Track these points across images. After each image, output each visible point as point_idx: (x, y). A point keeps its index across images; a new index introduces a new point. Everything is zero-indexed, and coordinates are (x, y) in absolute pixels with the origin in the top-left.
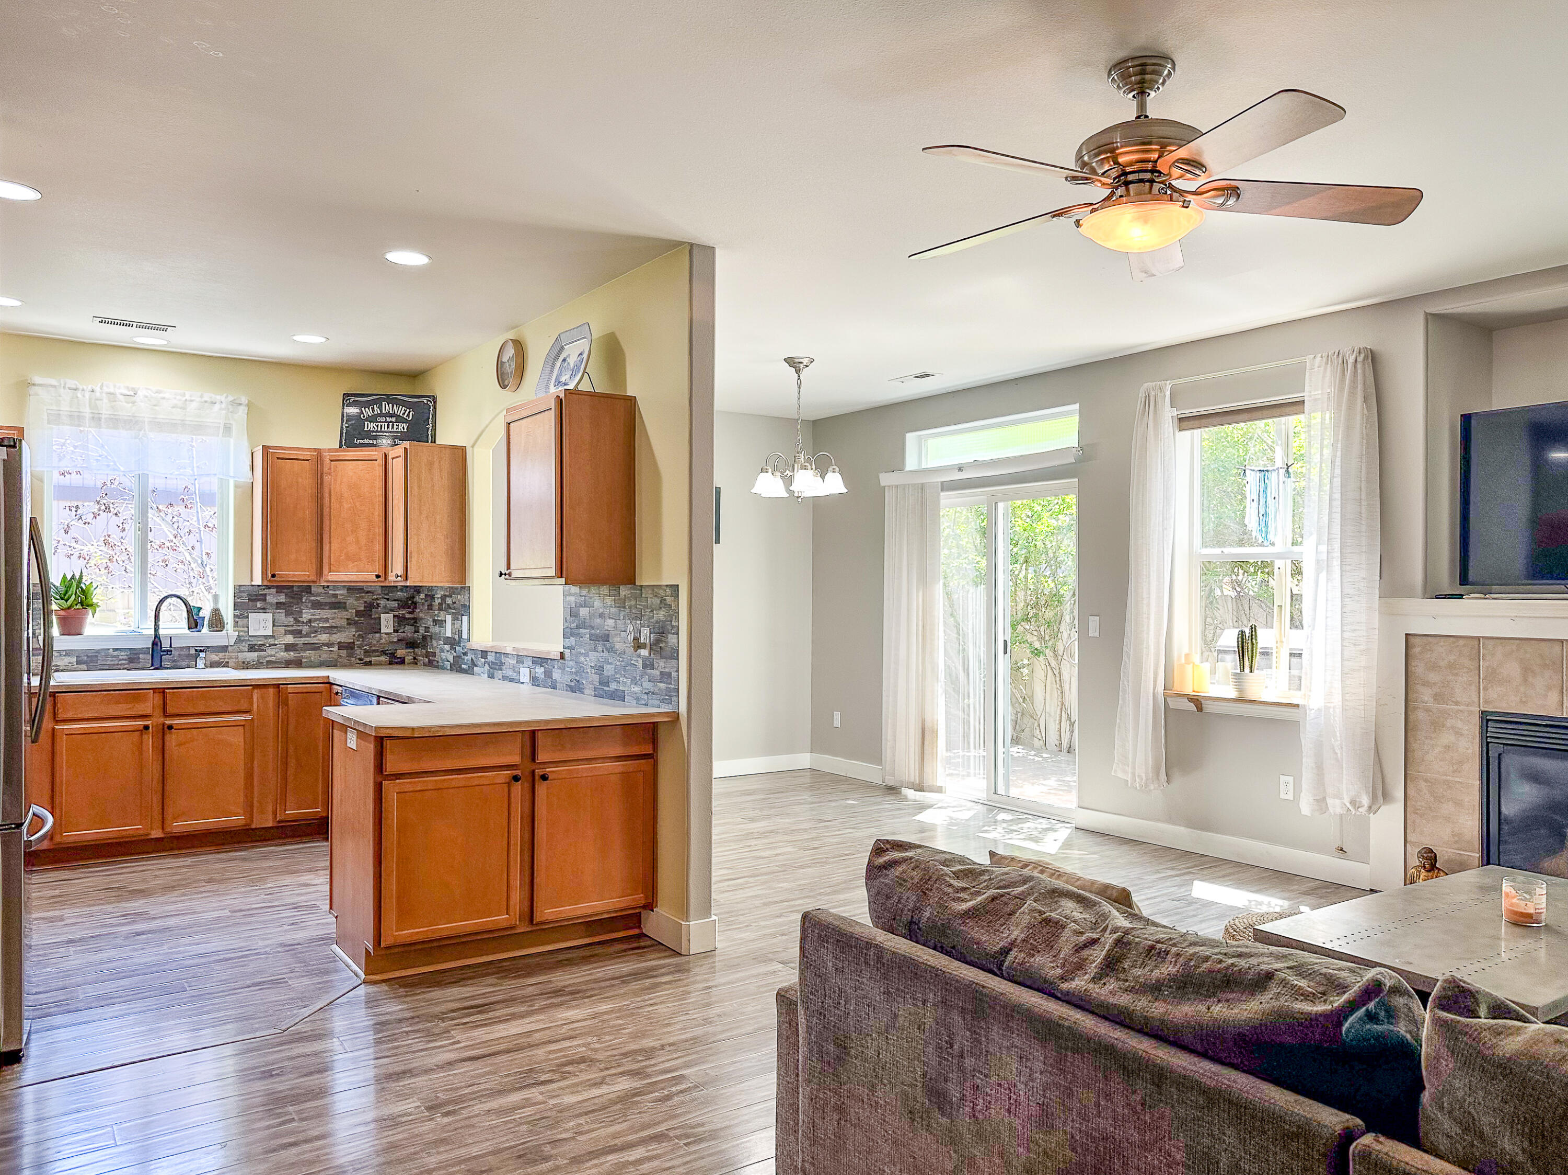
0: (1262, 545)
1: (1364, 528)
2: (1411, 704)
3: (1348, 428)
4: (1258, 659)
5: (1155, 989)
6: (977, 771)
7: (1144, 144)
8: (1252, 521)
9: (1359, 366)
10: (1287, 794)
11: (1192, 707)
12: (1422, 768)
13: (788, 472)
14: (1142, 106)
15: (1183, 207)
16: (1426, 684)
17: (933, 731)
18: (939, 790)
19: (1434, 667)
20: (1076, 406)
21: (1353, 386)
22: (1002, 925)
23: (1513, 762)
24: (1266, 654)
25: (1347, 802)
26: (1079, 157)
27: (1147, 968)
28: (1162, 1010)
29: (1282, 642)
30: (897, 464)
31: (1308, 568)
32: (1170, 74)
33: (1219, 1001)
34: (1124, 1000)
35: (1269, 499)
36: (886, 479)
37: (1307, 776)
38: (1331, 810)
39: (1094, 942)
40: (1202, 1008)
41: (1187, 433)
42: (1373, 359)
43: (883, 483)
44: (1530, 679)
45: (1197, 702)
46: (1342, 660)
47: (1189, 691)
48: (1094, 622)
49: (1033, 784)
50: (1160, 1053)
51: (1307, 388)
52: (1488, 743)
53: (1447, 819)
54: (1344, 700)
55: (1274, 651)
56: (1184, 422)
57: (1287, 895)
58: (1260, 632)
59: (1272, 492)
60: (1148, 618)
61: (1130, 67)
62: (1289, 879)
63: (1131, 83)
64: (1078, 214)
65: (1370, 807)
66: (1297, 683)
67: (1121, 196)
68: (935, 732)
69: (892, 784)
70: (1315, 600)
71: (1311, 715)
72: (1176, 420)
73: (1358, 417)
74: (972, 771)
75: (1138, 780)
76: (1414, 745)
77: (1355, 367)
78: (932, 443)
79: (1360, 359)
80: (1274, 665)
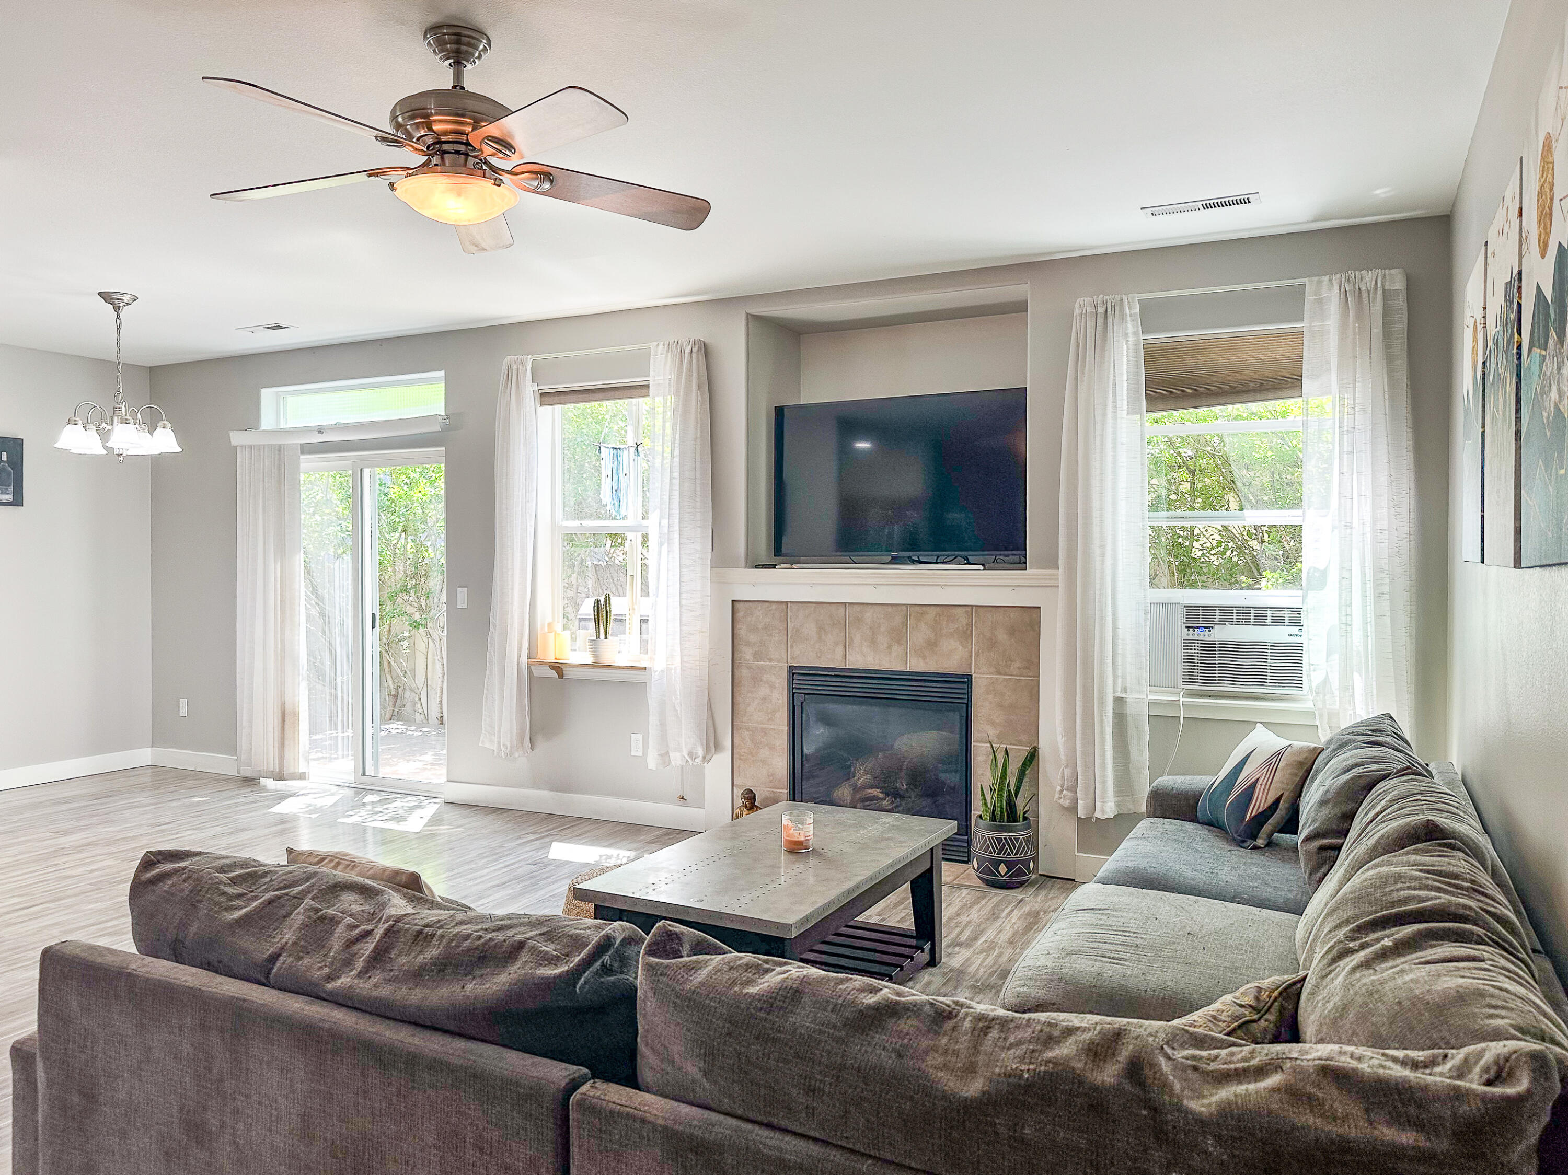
0: (614, 519)
1: (698, 505)
2: (737, 662)
3: (685, 412)
4: (612, 626)
5: (417, 976)
6: (346, 753)
7: (458, 115)
8: (606, 495)
9: (694, 355)
10: (637, 751)
11: (554, 674)
12: (745, 719)
13: (104, 425)
14: (458, 76)
15: (495, 184)
16: (748, 644)
17: (295, 714)
18: (302, 777)
19: (753, 629)
20: (442, 373)
21: (690, 375)
22: (275, 930)
23: (811, 709)
24: (620, 620)
25: (685, 754)
26: (394, 118)
27: (413, 954)
28: (420, 996)
29: (634, 609)
30: (251, 422)
31: (653, 541)
32: (485, 49)
33: (474, 978)
34: (385, 992)
35: (621, 475)
36: (237, 438)
37: (653, 732)
38: (673, 763)
39: (368, 933)
40: (457, 988)
41: (548, 409)
42: (705, 350)
43: (234, 442)
44: (823, 637)
45: (558, 669)
46: (681, 625)
47: (551, 659)
48: (462, 593)
49: (408, 761)
50: (416, 1041)
51: (651, 373)
52: (794, 694)
53: (764, 762)
54: (682, 661)
55: (627, 618)
56: (546, 397)
57: (634, 845)
58: (614, 600)
59: (624, 469)
60: (512, 589)
61: (444, 34)
62: (639, 830)
63: (447, 50)
64: (393, 177)
65: (704, 758)
66: (644, 646)
67: (436, 165)
68: (296, 715)
69: (248, 774)
70: (659, 570)
71: (656, 676)
72: (537, 395)
73: (693, 403)
74: (340, 753)
75: (503, 749)
76: (739, 699)
77: (691, 357)
78: (291, 400)
79: (695, 350)
80: (627, 631)
